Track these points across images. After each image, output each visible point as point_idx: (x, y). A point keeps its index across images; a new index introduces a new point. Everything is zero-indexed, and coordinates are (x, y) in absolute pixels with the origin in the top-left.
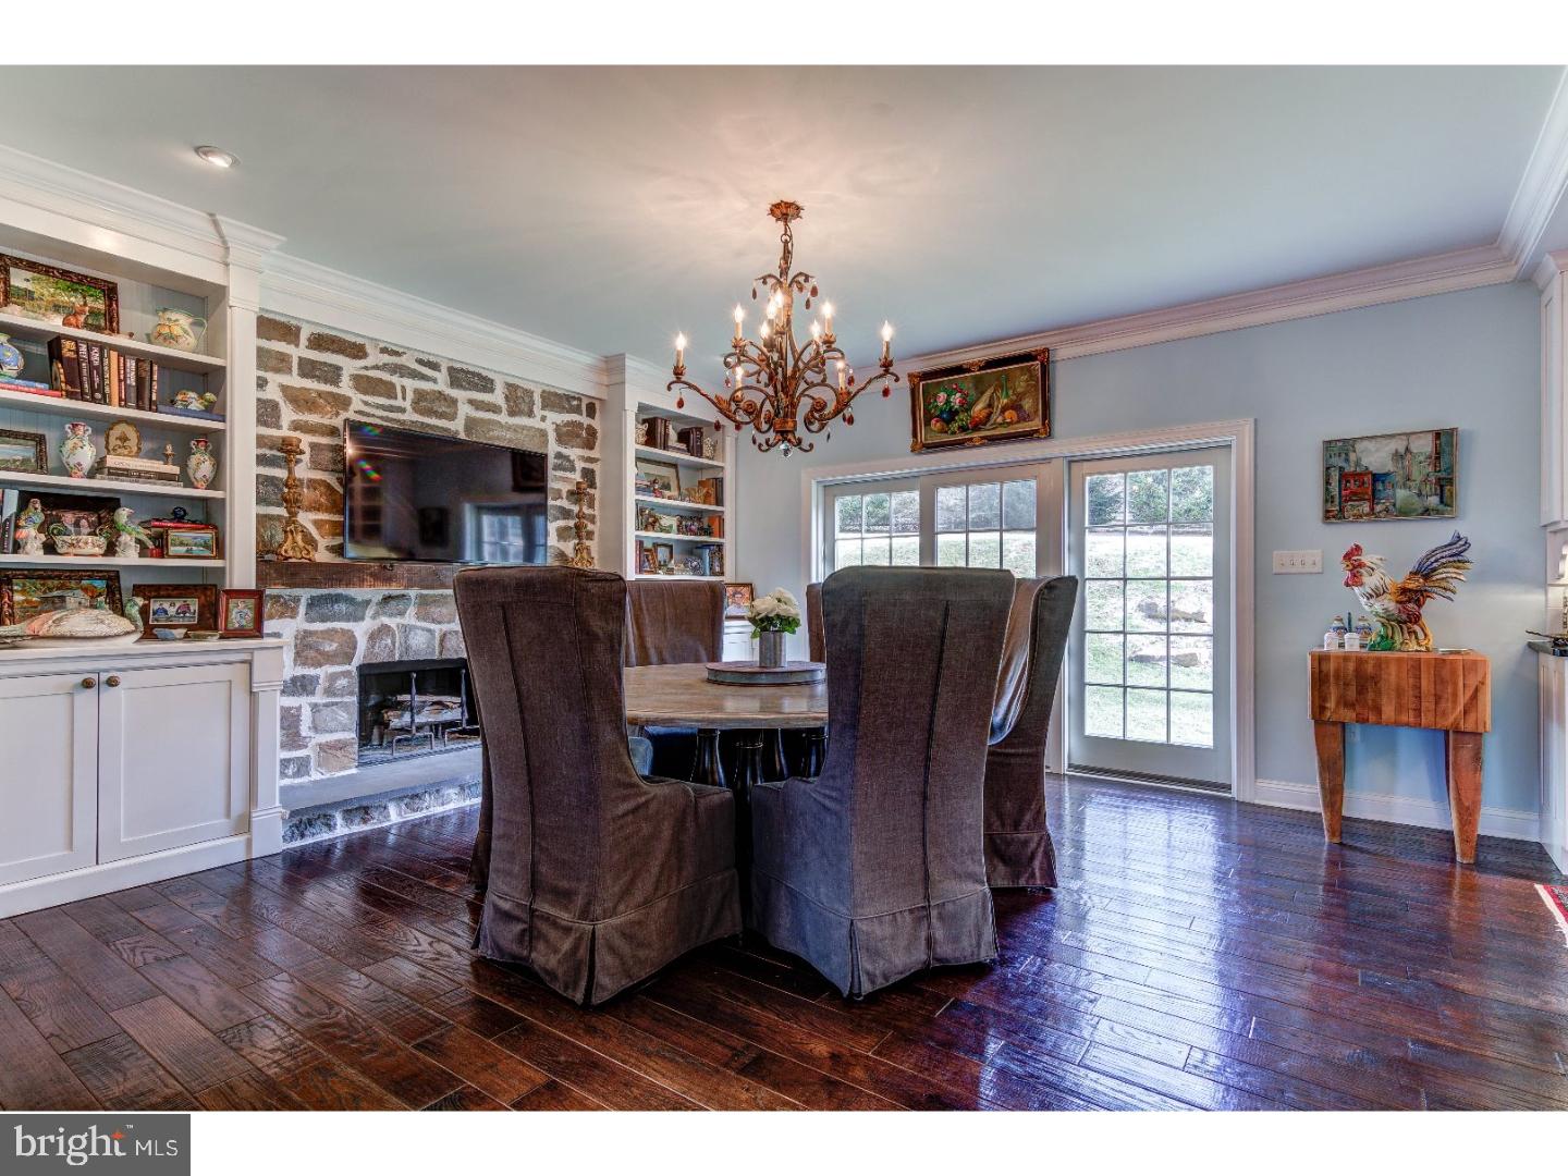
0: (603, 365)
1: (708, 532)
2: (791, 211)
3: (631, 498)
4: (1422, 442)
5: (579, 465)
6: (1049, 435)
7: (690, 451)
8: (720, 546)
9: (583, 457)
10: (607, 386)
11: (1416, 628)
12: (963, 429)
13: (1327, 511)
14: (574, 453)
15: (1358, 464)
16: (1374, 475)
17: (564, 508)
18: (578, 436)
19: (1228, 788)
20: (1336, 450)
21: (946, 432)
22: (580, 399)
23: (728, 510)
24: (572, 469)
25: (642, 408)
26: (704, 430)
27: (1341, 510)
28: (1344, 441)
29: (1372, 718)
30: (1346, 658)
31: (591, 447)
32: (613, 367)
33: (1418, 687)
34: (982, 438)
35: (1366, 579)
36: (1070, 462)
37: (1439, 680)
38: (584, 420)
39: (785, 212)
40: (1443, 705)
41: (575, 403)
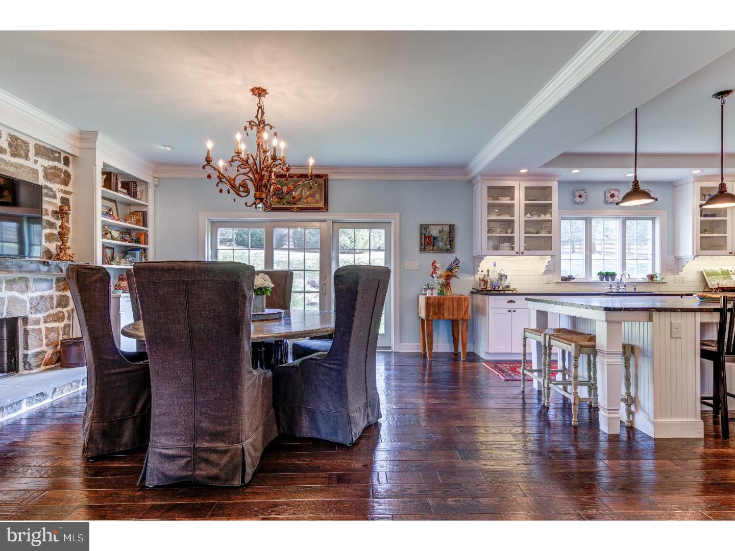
0: (79, 135)
1: (138, 242)
2: (264, 93)
3: (99, 219)
4: (446, 227)
5: (60, 195)
6: (327, 210)
7: (129, 194)
8: (145, 250)
9: (62, 190)
10: (79, 148)
11: (449, 288)
12: (288, 203)
13: (421, 249)
14: (56, 187)
15: (429, 233)
16: (434, 237)
17: (49, 221)
18: (59, 176)
19: (390, 348)
20: (424, 228)
21: (280, 203)
22: (59, 153)
23: (150, 230)
24: (55, 197)
25: (105, 165)
26: (138, 183)
27: (425, 248)
28: (426, 225)
29: (442, 317)
30: (435, 298)
31: (67, 185)
32: (87, 138)
33: (453, 307)
34: (298, 208)
35: (437, 272)
36: (333, 222)
37: (459, 304)
38: (61, 165)
39: (259, 92)
40: (459, 312)
41: (57, 155)
